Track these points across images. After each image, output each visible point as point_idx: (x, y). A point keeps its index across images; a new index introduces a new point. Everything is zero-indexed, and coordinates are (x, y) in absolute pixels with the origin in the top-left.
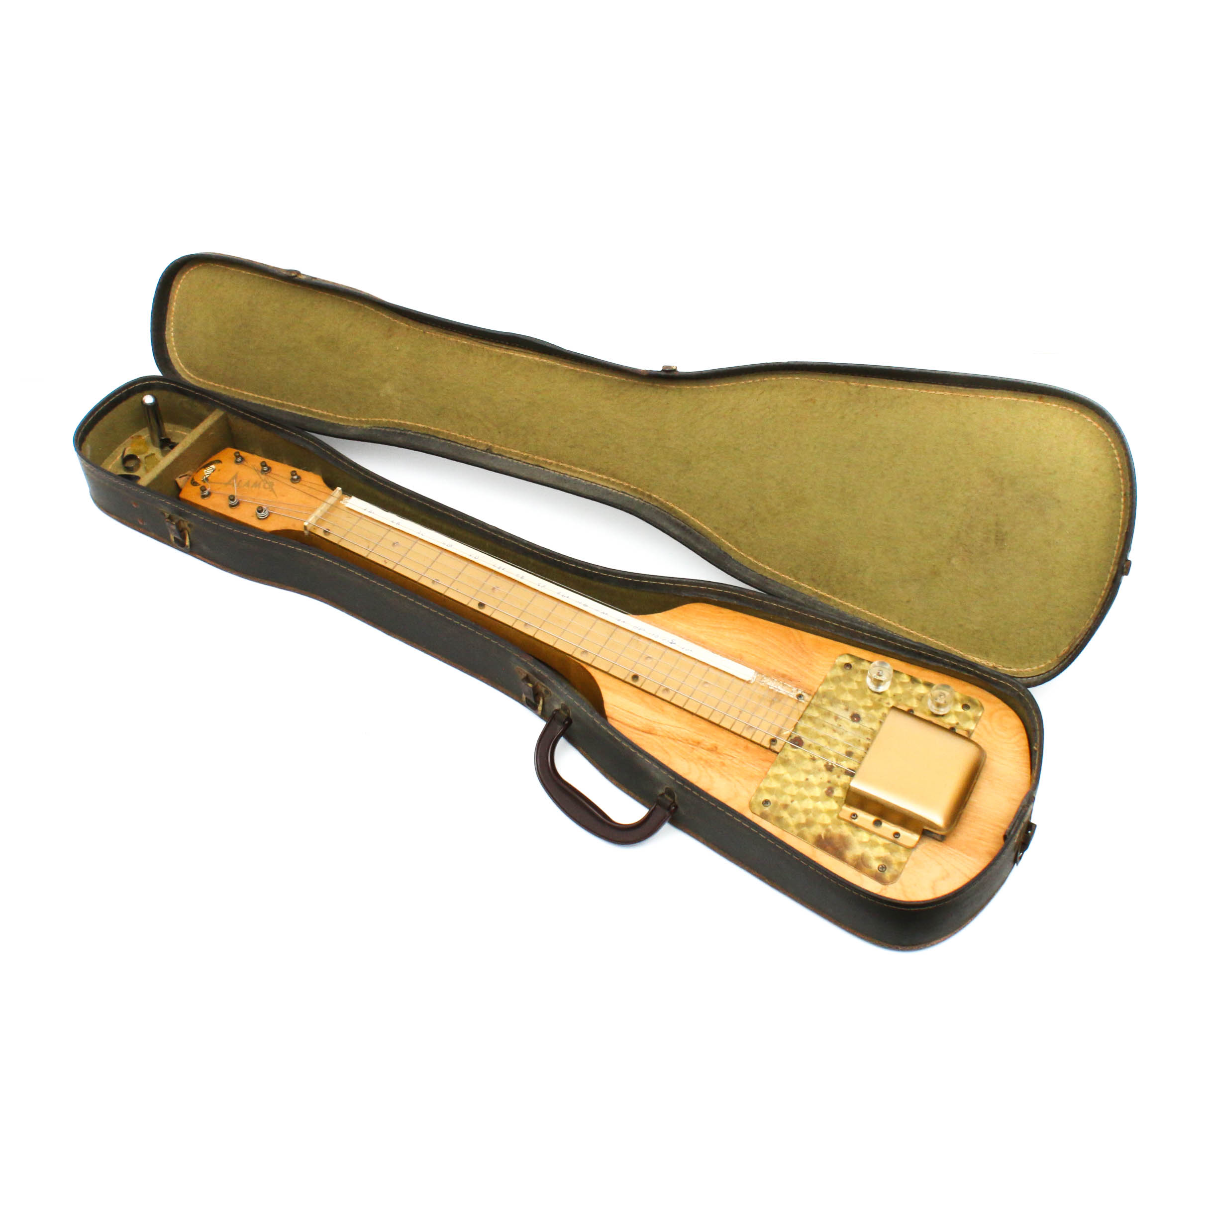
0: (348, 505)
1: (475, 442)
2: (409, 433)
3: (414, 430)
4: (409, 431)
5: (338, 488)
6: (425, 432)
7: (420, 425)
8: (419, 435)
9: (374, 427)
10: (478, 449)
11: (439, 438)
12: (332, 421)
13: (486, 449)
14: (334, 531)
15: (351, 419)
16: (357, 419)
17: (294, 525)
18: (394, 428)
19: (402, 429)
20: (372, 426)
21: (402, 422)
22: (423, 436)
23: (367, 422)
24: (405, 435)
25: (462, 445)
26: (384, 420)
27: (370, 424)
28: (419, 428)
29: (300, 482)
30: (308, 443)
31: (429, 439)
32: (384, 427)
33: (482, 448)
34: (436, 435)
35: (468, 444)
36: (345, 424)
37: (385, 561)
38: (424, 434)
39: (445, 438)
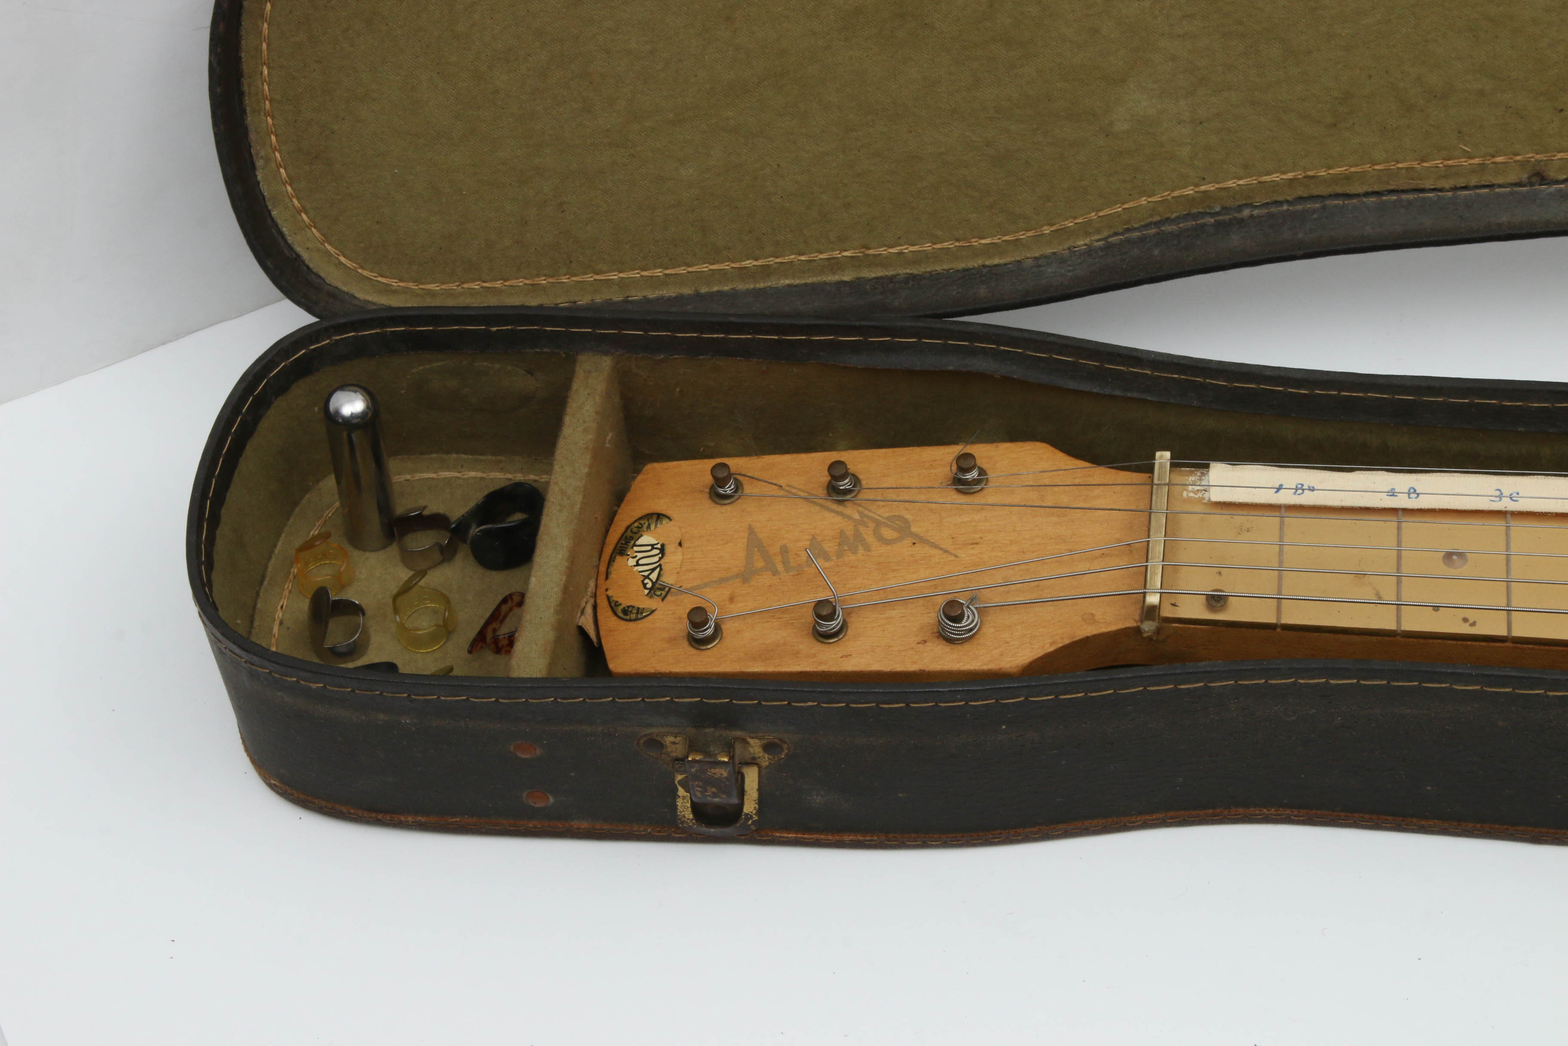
0: (1216, 495)
1: (1482, 167)
2: (1246, 212)
3: (1259, 200)
4: (1240, 208)
5: (1158, 454)
6: (1301, 192)
7: (1275, 177)
8: (1285, 207)
9: (1116, 234)
10: (1500, 186)
11: (1357, 195)
12: (961, 265)
13: (1524, 177)
14: (1229, 584)
15: (1022, 236)
16: (1047, 230)
17: (1090, 619)
18: (1188, 216)
19: (1217, 209)
20: (1106, 234)
21: (1210, 187)
22: (1299, 207)
23: (1085, 229)
24: (1241, 222)
25: (1441, 190)
26: (1143, 201)
27: (1098, 231)
28: (1274, 185)
29: (991, 484)
30: (973, 352)
31: (1324, 208)
32: (1147, 226)
33: (1512, 178)
34: (1339, 190)
35: (1461, 182)
36: (1008, 259)
37: (1465, 620)
38: (1300, 199)
39: (1376, 189)
